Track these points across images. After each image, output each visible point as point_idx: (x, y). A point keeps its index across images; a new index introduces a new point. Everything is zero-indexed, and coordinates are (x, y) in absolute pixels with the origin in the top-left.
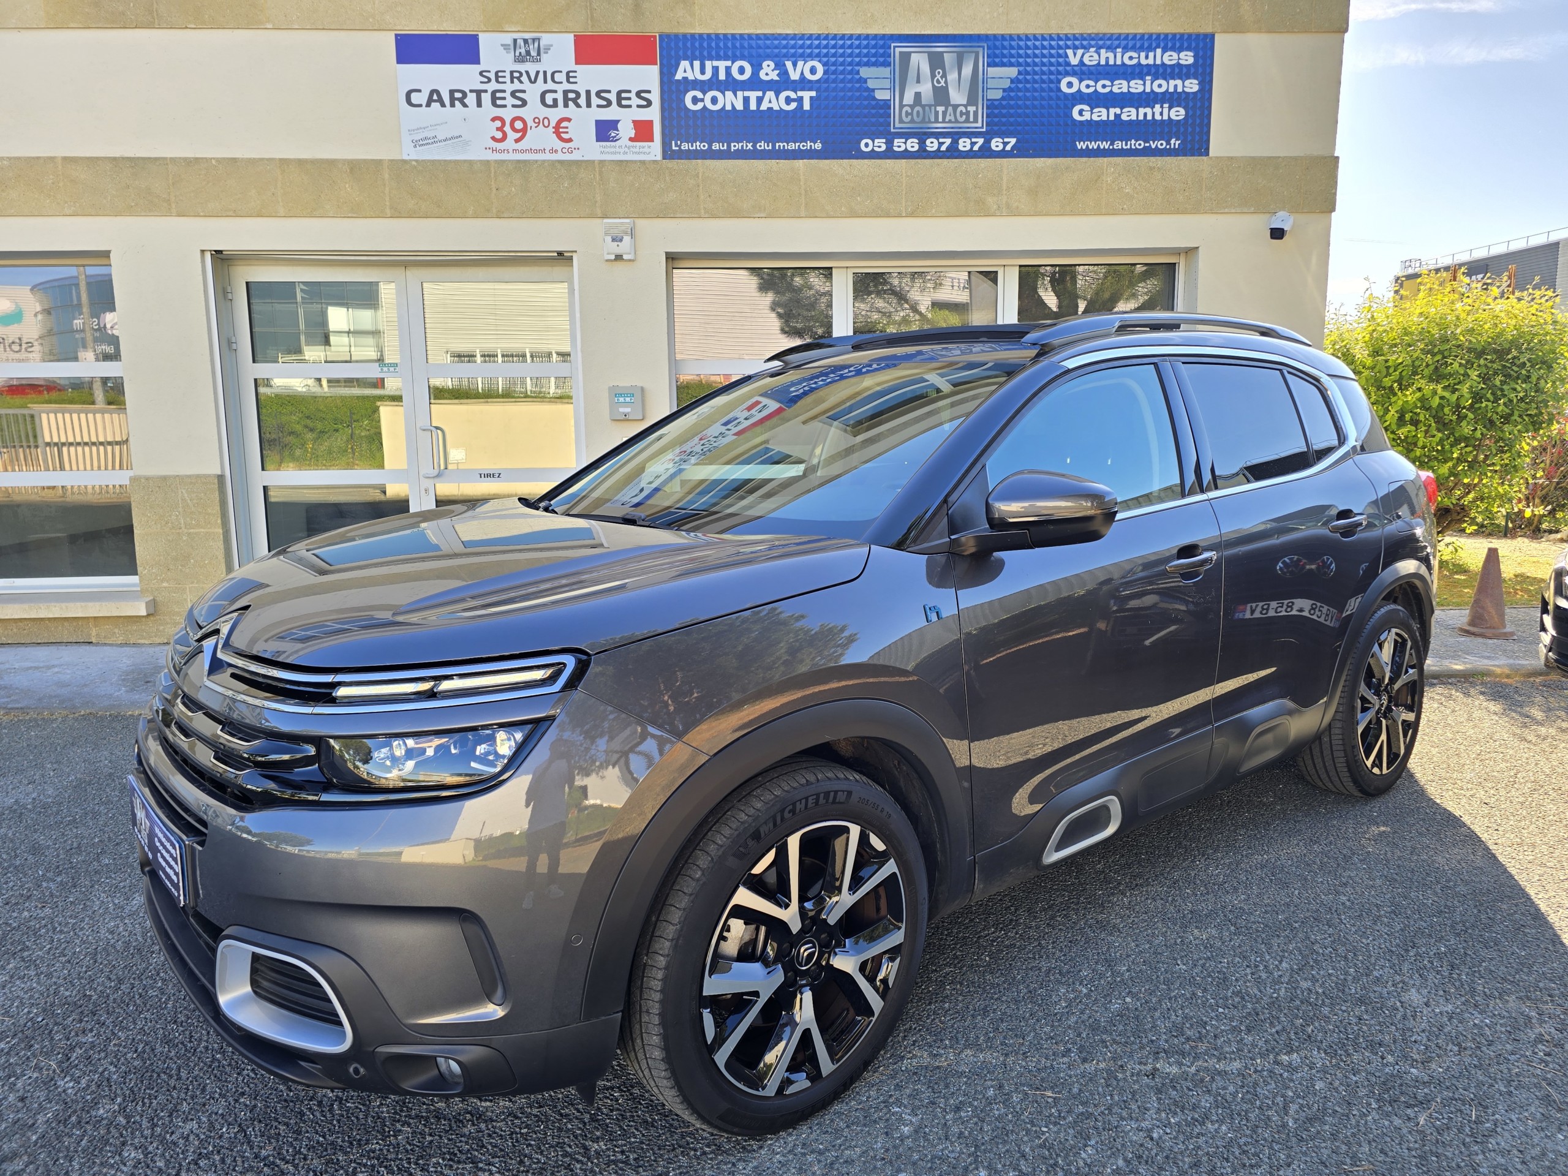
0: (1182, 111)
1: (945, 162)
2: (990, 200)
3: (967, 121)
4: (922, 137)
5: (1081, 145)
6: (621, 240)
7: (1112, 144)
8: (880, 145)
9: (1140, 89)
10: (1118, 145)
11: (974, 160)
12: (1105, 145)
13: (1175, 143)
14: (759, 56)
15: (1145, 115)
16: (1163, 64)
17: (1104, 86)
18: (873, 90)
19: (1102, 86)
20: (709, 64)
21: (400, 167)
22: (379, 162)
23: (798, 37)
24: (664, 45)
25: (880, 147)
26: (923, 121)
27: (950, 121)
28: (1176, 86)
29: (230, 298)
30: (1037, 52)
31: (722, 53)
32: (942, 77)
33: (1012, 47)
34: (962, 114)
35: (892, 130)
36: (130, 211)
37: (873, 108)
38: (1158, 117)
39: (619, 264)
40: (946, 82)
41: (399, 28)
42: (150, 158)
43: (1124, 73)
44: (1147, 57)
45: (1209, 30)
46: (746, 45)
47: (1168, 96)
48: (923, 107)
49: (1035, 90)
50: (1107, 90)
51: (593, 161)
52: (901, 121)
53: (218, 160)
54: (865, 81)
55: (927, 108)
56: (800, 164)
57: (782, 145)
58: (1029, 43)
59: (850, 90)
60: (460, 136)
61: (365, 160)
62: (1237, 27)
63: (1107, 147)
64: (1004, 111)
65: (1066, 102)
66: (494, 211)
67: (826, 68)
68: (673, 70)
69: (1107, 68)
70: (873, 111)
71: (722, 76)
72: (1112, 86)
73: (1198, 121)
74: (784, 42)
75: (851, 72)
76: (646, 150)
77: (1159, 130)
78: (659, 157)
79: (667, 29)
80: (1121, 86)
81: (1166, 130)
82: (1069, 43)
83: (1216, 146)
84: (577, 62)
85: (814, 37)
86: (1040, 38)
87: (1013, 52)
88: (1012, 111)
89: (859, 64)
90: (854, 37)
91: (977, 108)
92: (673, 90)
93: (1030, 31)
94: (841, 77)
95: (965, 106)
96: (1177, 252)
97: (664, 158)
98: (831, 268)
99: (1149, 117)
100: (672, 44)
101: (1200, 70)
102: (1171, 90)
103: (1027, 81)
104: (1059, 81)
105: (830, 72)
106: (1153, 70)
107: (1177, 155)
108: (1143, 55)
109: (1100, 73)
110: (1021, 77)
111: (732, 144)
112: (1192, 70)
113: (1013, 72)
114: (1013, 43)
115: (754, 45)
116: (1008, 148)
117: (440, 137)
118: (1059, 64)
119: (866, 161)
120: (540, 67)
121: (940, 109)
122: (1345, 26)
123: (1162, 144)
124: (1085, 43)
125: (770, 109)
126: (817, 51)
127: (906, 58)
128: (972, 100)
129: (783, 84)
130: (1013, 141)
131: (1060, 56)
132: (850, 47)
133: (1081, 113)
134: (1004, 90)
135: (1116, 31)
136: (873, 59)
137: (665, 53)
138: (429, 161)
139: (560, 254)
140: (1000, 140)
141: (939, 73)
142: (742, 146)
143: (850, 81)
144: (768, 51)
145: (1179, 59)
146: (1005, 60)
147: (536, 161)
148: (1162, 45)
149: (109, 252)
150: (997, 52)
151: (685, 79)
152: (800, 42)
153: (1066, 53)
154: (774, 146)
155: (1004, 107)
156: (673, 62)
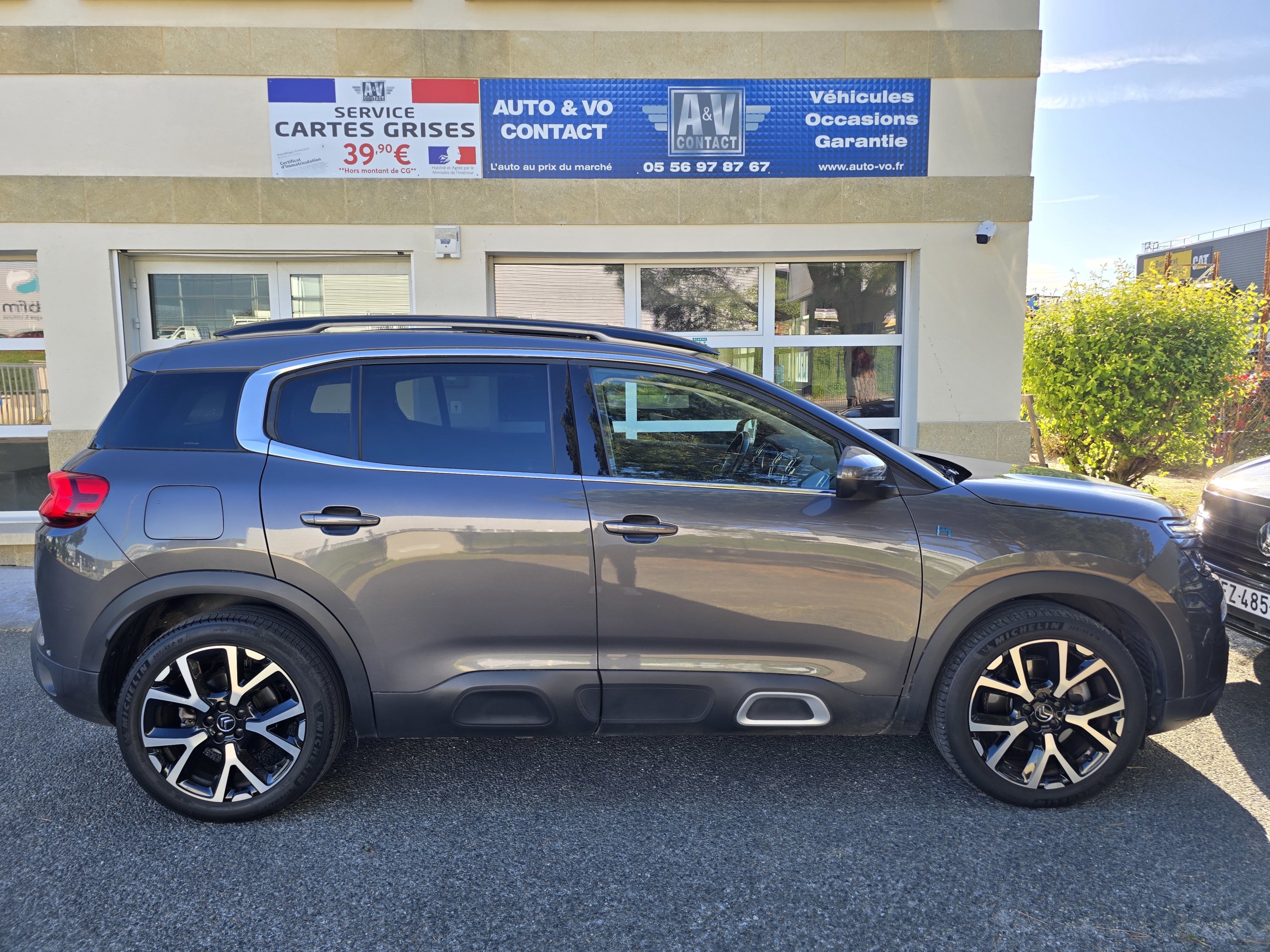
0: (905, 141)
1: (712, 181)
2: (749, 211)
3: (730, 148)
4: (693, 161)
5: (822, 168)
6: (449, 242)
7: (848, 166)
8: (659, 167)
9: (871, 123)
10: (853, 167)
11: (736, 180)
12: (842, 167)
13: (899, 166)
14: (561, 96)
15: (875, 143)
16: (889, 103)
17: (841, 120)
18: (653, 123)
19: (839, 121)
20: (520, 103)
21: (270, 183)
22: (254, 180)
23: (592, 81)
24: (484, 87)
25: (659, 168)
26: (694, 148)
27: (716, 148)
28: (899, 120)
29: (135, 287)
30: (786, 93)
31: (531, 94)
32: (709, 113)
33: (765, 90)
34: (725, 142)
35: (669, 155)
36: (53, 218)
37: (653, 138)
38: (885, 145)
39: (447, 261)
40: (712, 117)
41: (270, 74)
42: (69, 177)
43: (857, 110)
44: (875, 97)
45: (926, 76)
46: (550, 87)
47: (893, 128)
48: (694, 137)
49: (785, 124)
50: (844, 123)
51: (427, 179)
52: (676, 148)
53: (124, 178)
54: (647, 116)
55: (697, 138)
56: (595, 182)
57: (579, 167)
58: (780, 86)
59: (635, 123)
60: (320, 159)
61: (242, 178)
62: (947, 74)
63: (843, 169)
64: (760, 140)
65: (810, 133)
66: (347, 219)
67: (615, 106)
68: (491, 107)
69: (843, 106)
70: (654, 140)
71: (531, 112)
72: (848, 120)
73: (918, 148)
74: (581, 85)
75: (635, 109)
76: (470, 170)
77: (886, 155)
78: (480, 176)
79: (487, 75)
80: (854, 120)
81: (892, 155)
82: (812, 86)
83: (933, 168)
84: (414, 102)
85: (605, 81)
86: (788, 82)
87: (767, 93)
88: (766, 140)
89: (642, 103)
90: (638, 82)
91: (738, 138)
92: (491, 123)
93: (781, 76)
94: (628, 113)
95: (728, 136)
96: (904, 252)
97: (484, 177)
98: (623, 265)
99: (878, 145)
100: (491, 87)
101: (919, 108)
102: (896, 123)
103: (778, 117)
104: (804, 117)
105: (619, 109)
106: (881, 108)
107: (901, 175)
108: (872, 95)
109: (837, 110)
110: (773, 113)
111: (540, 166)
112: (913, 107)
113: (767, 109)
114: (767, 86)
115: (557, 88)
116: (763, 169)
117: (303, 160)
118: (804, 103)
119: (648, 180)
120: (385, 105)
121: (708, 139)
122: (1037, 72)
123: (888, 167)
124: (825, 86)
125: (570, 138)
126: (608, 92)
127: (679, 98)
128: (733, 131)
129: (580, 118)
130: (767, 164)
131: (804, 96)
132: (635, 89)
133: (822, 142)
134: (760, 124)
135: (850, 76)
136: (653, 99)
137: (485, 94)
138: (293, 179)
139: (401, 253)
140: (757, 163)
141: (707, 110)
142: (548, 168)
143: (635, 116)
144: (568, 92)
145: (902, 98)
146: (760, 100)
147: (381, 179)
148: (888, 87)
149: (36, 251)
150: (754, 93)
151: (501, 114)
152: (595, 85)
153: (810, 94)
154: (573, 168)
155: (759, 137)
156: (491, 101)
